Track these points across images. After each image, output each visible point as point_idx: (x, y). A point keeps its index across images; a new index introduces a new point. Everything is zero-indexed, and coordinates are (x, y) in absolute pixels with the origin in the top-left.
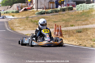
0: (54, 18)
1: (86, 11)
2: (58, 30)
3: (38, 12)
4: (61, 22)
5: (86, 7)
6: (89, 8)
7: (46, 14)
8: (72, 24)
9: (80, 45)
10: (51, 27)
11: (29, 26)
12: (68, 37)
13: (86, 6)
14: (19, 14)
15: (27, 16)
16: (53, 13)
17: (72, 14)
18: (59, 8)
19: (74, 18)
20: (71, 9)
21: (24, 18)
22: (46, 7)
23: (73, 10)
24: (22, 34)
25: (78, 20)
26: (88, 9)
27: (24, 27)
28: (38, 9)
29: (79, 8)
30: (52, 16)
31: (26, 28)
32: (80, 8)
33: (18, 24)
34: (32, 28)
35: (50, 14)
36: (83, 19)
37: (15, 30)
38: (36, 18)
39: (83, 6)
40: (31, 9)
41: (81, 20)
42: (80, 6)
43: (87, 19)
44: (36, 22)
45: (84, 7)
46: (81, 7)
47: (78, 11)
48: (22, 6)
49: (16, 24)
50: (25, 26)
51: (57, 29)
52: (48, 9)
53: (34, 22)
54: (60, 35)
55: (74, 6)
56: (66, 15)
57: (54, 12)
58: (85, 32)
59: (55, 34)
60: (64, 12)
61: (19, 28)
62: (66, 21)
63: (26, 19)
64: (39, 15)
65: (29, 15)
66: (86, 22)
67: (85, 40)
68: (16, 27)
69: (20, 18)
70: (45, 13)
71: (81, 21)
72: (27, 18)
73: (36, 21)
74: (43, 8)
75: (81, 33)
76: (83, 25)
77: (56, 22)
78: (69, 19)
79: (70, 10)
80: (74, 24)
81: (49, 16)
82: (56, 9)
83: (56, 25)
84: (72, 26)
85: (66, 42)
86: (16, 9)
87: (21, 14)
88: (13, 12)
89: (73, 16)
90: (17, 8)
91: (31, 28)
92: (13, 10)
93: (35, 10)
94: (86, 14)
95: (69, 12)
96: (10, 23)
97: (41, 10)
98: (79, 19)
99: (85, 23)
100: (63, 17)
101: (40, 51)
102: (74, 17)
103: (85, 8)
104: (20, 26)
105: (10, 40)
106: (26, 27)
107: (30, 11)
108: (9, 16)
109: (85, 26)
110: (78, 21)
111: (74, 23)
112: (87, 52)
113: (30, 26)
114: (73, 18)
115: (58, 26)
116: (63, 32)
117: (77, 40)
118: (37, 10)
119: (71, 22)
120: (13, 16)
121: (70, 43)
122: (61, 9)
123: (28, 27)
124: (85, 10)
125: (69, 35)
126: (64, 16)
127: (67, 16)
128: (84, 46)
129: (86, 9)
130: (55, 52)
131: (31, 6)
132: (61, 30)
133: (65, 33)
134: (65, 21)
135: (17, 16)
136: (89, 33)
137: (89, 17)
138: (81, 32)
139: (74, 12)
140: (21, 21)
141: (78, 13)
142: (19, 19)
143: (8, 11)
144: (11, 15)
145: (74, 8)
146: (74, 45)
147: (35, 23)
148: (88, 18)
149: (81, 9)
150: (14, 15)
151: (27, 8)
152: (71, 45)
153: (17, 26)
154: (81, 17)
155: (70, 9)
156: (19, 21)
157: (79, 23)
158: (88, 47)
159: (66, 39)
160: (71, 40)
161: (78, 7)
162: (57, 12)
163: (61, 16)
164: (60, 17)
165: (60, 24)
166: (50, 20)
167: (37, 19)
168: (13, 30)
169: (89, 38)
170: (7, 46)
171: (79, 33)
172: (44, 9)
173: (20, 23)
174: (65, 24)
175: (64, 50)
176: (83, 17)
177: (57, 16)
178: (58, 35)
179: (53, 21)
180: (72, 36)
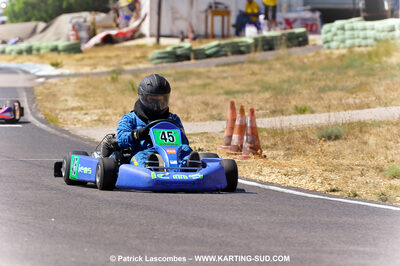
0: (230, 78)
1: (363, 49)
2: (243, 128)
3: (161, 51)
5: (362, 34)
6: (376, 39)
7: (193, 61)
8: (300, 103)
9: (334, 191)
10: (214, 112)
11: (120, 110)
12: (285, 155)
13: (364, 29)
14: (82, 59)
15: (116, 68)
16: (226, 55)
17: (304, 63)
18: (250, 37)
19: (311, 80)
20: (301, 39)
21: (103, 73)
22: (195, 29)
23: (307, 47)
24: (90, 140)
25: (329, 87)
26: (370, 41)
27: (99, 111)
28: (159, 36)
29: (335, 38)
30: (221, 69)
31: (107, 118)
32: (339, 37)
33: (77, 98)
35: (209, 60)
36: (350, 83)
37: (61, 125)
39: (353, 29)
40: (132, 38)
41: (339, 85)
42: (338, 29)
43: (366, 84)
45: (356, 33)
46: (344, 34)
47: (328, 51)
48: (93, 23)
49: (69, 98)
50: (106, 108)
51: (237, 123)
52: (204, 41)
54: (251, 148)
55: (314, 28)
56: (278, 65)
57: (229, 53)
58: (356, 138)
59: (229, 144)
60: (269, 55)
61: (80, 117)
62: (277, 91)
63: (109, 79)
64: (165, 65)
65: (124, 61)
66: (361, 95)
67: (352, 169)
68: (67, 110)
69: (87, 75)
70: (192, 56)
71: (342, 90)
72: (116, 73)
74: (182, 33)
75: (337, 142)
76: (348, 107)
77: (236, 95)
78: (289, 81)
79: (296, 46)
80: (310, 104)
81: (206, 69)
82: (237, 40)
83: (232, 104)
84: (302, 111)
85: (274, 176)
86: (68, 35)
87: (90, 58)
88: (55, 49)
89: (309, 72)
90: (73, 32)
92: (58, 39)
93: (149, 41)
94: (363, 64)
95: (290, 55)
96: (41, 93)
97: (176, 42)
98: (331, 85)
99: (357, 101)
100: (265, 75)
101: (166, 212)
102: (313, 74)
103: (358, 37)
104: (82, 109)
105: (40, 166)
106: (110, 111)
107: (129, 48)
108: (38, 65)
109: (355, 112)
110: (330, 93)
111: (310, 99)
112: (359, 220)
113: (124, 108)
114: (306, 80)
115: (242, 111)
116: (263, 136)
117: (319, 170)
118: (158, 40)
119: (300, 93)
120: (56, 65)
121: (291, 183)
122: (256, 40)
123: (115, 114)
124: (360, 46)
125: (288, 149)
126: (270, 69)
127: (284, 71)
128: (349, 197)
129: (363, 42)
130: (226, 218)
131: (134, 24)
132: (254, 128)
133: (272, 141)
134: (275, 89)
135: (70, 66)
136: (372, 140)
137: (373, 75)
138: (337, 138)
139: (311, 54)
141: (329, 58)
142: (81, 79)
143: (34, 42)
144: (48, 59)
145: (311, 38)
146: (308, 191)
148: (371, 79)
149: (343, 41)
150: (59, 61)
151: (117, 35)
152: (297, 189)
153: (73, 109)
154: (339, 74)
155: (297, 42)
156: (81, 87)
157: (330, 100)
158: (365, 201)
159: (274, 164)
160: (296, 169)
161: (329, 31)
162: (241, 53)
163: (255, 67)
164: (253, 73)
165: (250, 101)
166: (212, 87)
168: (52, 124)
169: (373, 163)
170: (27, 188)
171: (331, 143)
172: (186, 40)
173: (85, 96)
174: (272, 104)
175: (265, 211)
176: (349, 77)
177: (241, 69)
178: (242, 146)
179: (221, 91)
180: (300, 154)
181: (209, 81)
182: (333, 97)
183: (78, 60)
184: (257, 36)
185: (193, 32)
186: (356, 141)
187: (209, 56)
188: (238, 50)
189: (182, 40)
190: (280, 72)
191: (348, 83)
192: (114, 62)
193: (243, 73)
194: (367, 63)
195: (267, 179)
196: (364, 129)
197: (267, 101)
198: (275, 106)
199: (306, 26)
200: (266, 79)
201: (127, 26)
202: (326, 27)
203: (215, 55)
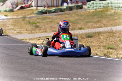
0: (59, 19)
1: (99, 10)
3: (38, 11)
5: (99, 5)
6: (103, 7)
7: (48, 14)
8: (80, 27)
10: (54, 30)
11: (25, 29)
14: (14, 14)
15: (24, 16)
16: (58, 12)
17: (82, 14)
18: (65, 6)
19: (84, 19)
20: (80, 7)
21: (20, 18)
22: (48, 4)
23: (82, 9)
24: (16, 39)
25: (89, 21)
27: (19, 30)
30: (56, 16)
31: (21, 32)
32: (92, 6)
34: (29, 31)
35: (53, 14)
37: (7, 34)
38: (35, 19)
40: (29, 7)
42: (92, 4)
43: (100, 20)
44: (35, 24)
45: (97, 5)
46: (94, 5)
47: (89, 10)
48: (17, 3)
49: (10, 26)
50: (21, 28)
52: (51, 8)
53: (33, 23)
55: (85, 3)
56: (73, 15)
58: (97, 37)
60: (71, 12)
61: (13, 31)
63: (22, 20)
64: (39, 15)
65: (27, 14)
66: (99, 24)
67: (96, 46)
68: (9, 29)
70: (47, 12)
71: (93, 22)
72: (24, 18)
73: (34, 22)
74: (44, 5)
75: (91, 38)
76: (95, 28)
78: (77, 20)
79: (79, 9)
80: (83, 27)
81: (52, 16)
82: (61, 7)
84: (81, 29)
86: (10, 7)
87: (16, 13)
88: (6, 11)
89: (83, 17)
92: (7, 8)
93: (34, 8)
94: (99, 14)
95: (77, 12)
96: (1, 24)
97: (42, 8)
99: (98, 26)
100: (70, 18)
101: (39, 60)
102: (84, 17)
104: (14, 29)
106: (22, 30)
107: (28, 10)
109: (97, 29)
110: (89, 23)
111: (83, 25)
112: (98, 62)
113: (27, 29)
114: (82, 19)
118: (37, 8)
119: (80, 23)
120: (6, 16)
122: (67, 7)
123: (24, 30)
124: (98, 9)
126: (71, 16)
127: (75, 16)
128: (95, 55)
129: (100, 8)
130: (57, 62)
131: (29, 3)
134: (72, 22)
135: (10, 16)
136: (102, 38)
137: (102, 18)
138: (91, 37)
139: (84, 11)
141: (89, 13)
142: (14, 20)
144: (3, 14)
145: (84, 6)
150: (7, 14)
151: (24, 6)
153: (11, 29)
154: (92, 17)
156: (13, 22)
157: (89, 26)
158: (100, 56)
161: (89, 4)
162: (62, 11)
164: (66, 17)
166: (53, 22)
169: (102, 44)
171: (90, 39)
172: (46, 8)
173: (15, 25)
176: (95, 18)
177: (62, 16)
179: (56, 23)
181: (53, 20)
182: (90, 24)
183: (12, 14)
186: (97, 38)
187: (52, 12)
188: (61, 10)
189: (44, 8)
191: (95, 20)
192: (24, 14)
194: (101, 14)
196: (99, 34)
198: (72, 27)
199: (82, 3)
203: (54, 12)
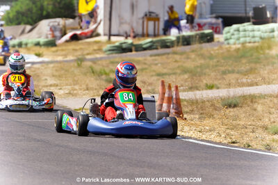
0: (159, 65)
1: (252, 44)
2: (170, 99)
3: (112, 45)
4: (180, 74)
5: (251, 34)
6: (261, 38)
7: (134, 53)
8: (210, 82)
9: (234, 143)
10: (150, 88)
11: (84, 86)
12: (200, 118)
13: (253, 31)
14: (57, 51)
15: (80, 57)
16: (157, 49)
17: (211, 54)
18: (174, 36)
19: (216, 66)
20: (209, 38)
21: (71, 61)
22: (135, 30)
23: (213, 43)
24: (64, 107)
25: (228, 71)
26: (257, 39)
27: (69, 87)
28: (110, 35)
29: (233, 37)
30: (153, 58)
31: (75, 92)
32: (236, 36)
33: (53, 78)
35: (145, 52)
36: (243, 68)
38: (104, 63)
39: (245, 31)
40: (91, 36)
41: (236, 70)
42: (235, 31)
43: (255, 69)
44: (106, 74)
45: (247, 33)
46: (239, 34)
47: (227, 46)
48: (64, 26)
49: (48, 78)
50: (74, 85)
51: (166, 95)
52: (142, 38)
53: (100, 72)
54: (176, 113)
55: (218, 30)
56: (193, 56)
57: (159, 47)
58: (248, 106)
59: (160, 110)
60: (187, 48)
61: (56, 91)
62: (194, 74)
63: (76, 65)
64: (114, 55)
65: (86, 52)
66: (251, 76)
67: (246, 128)
68: (47, 86)
69: (60, 62)
70: (133, 48)
71: (238, 73)
72: (80, 61)
73: (104, 70)
74: (126, 33)
75: (235, 109)
76: (243, 85)
77: (164, 76)
78: (201, 66)
79: (205, 42)
80: (216, 82)
81: (144, 58)
82: (164, 38)
83: (163, 82)
84: (211, 87)
85: (192, 132)
86: (47, 35)
87: (62, 50)
88: (38, 44)
89: (215, 60)
90: (50, 32)
91: (92, 92)
92: (40, 37)
93: (103, 38)
94: (252, 55)
95: (201, 48)
97: (122, 39)
98: (230, 69)
99: (249, 81)
100: (184, 62)
101: (118, 157)
102: (218, 61)
104: (57, 86)
105: (29, 125)
106: (77, 87)
107: (89, 43)
108: (26, 55)
109: (247, 88)
110: (229, 75)
111: (216, 79)
112: (253, 163)
113: (87, 85)
114: (213, 66)
115: (170, 87)
116: (184, 105)
117: (223, 128)
118: (109, 38)
119: (209, 75)
120: (38, 55)
121: (204, 137)
122: (178, 38)
123: (81, 89)
125: (201, 114)
126: (188, 58)
127: (197, 59)
128: (244, 147)
129: (253, 40)
130: (160, 161)
131: (92, 27)
132: (178, 99)
133: (190, 108)
134: (191, 72)
135: (48, 55)
136: (259, 108)
137: (260, 63)
138: (235, 106)
139: (216, 48)
140: (62, 71)
141: (228, 51)
142: (56, 65)
143: (24, 39)
144: (33, 51)
145: (216, 36)
146: (216, 143)
147: (104, 77)
148: (258, 65)
149: (238, 39)
150: (41, 52)
151: (80, 34)
152: (208, 142)
153: (51, 86)
154: (236, 62)
155: (206, 40)
156: (56, 70)
157: (230, 80)
158: (255, 150)
159: (192, 124)
160: (207, 128)
161: (229, 32)
162: (167, 47)
163: (177, 57)
164: (176, 61)
165: (174, 80)
166: (148, 71)
167: (108, 66)
169: (260, 123)
170: (21, 141)
171: (232, 110)
172: (129, 38)
173: (60, 77)
174: (190, 83)
175: (187, 157)
176: (243, 64)
177: (167, 58)
178: (169, 111)
179: (154, 74)
180: (210, 117)
181: (146, 66)
182: (232, 78)
183: (54, 52)
184: (178, 35)
185: (134, 32)
186: (249, 108)
187: (145, 49)
188: (165, 45)
189: (126, 38)
190: (194, 60)
191: (242, 68)
192: (79, 53)
193: (169, 61)
194: (255, 54)
195: (187, 135)
196: (254, 100)
197: (186, 81)
198: (192, 84)
199: (212, 28)
200: (185, 65)
201: (88, 28)
202: (227, 29)
203: (149, 48)
